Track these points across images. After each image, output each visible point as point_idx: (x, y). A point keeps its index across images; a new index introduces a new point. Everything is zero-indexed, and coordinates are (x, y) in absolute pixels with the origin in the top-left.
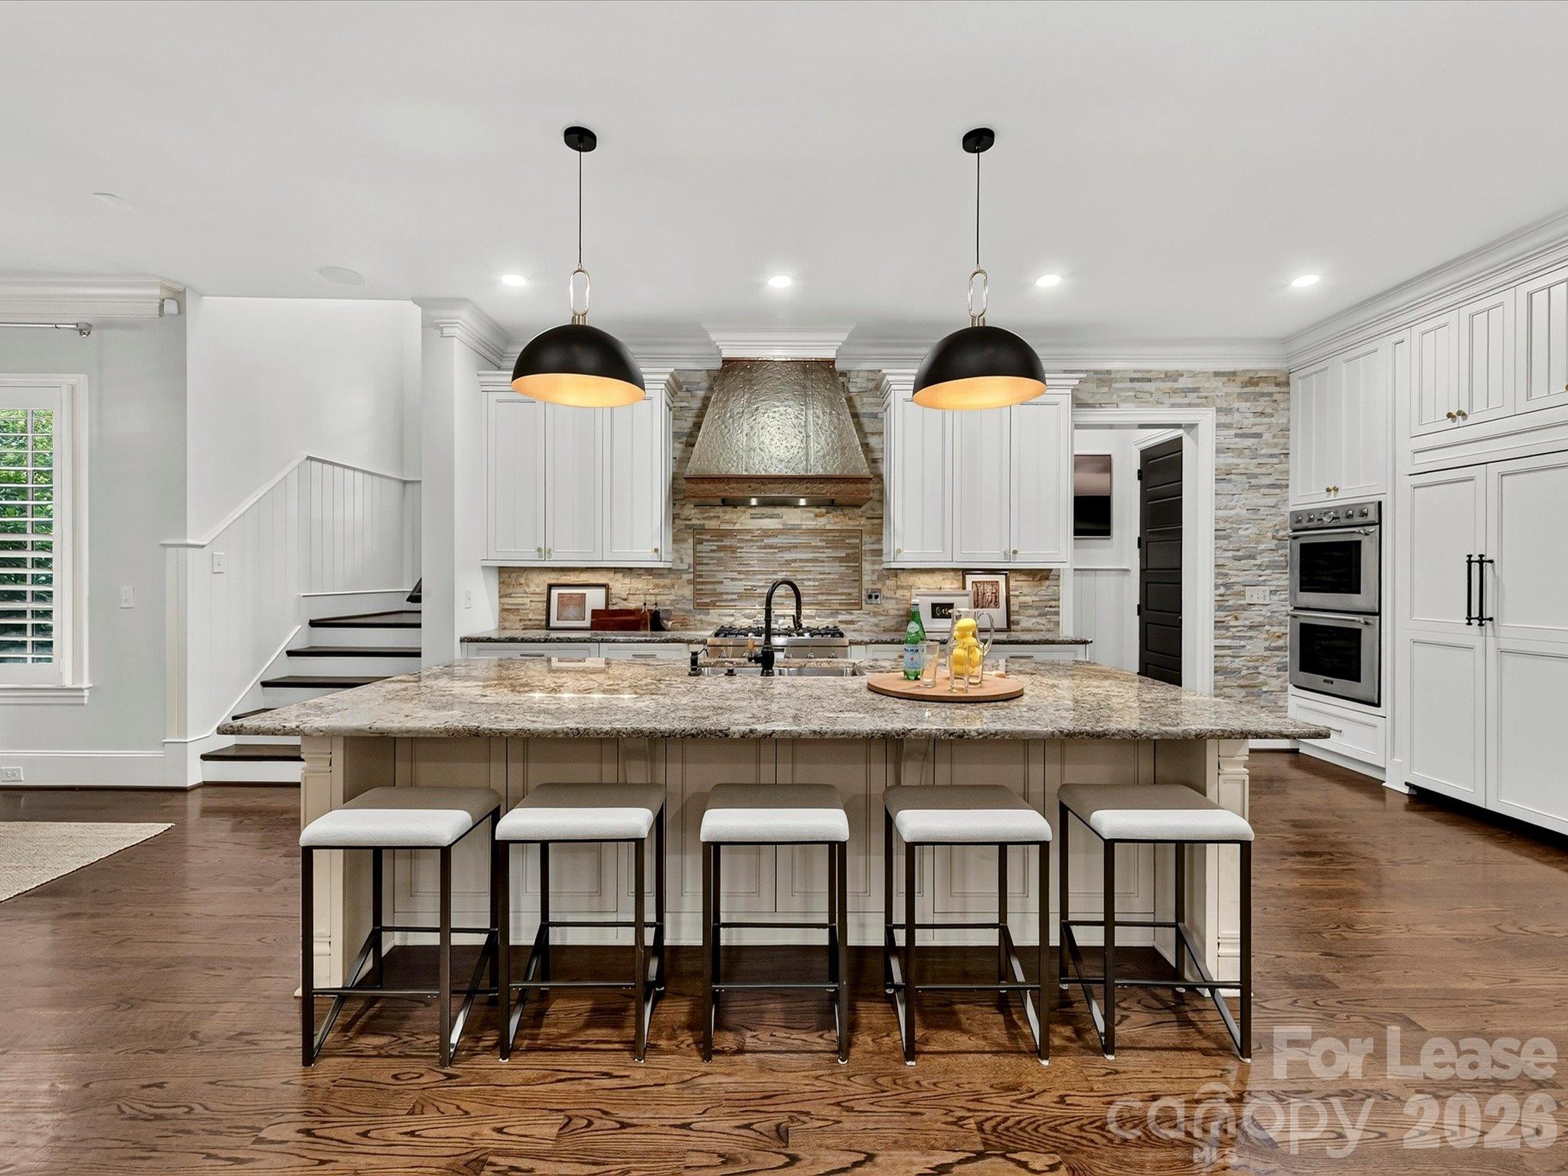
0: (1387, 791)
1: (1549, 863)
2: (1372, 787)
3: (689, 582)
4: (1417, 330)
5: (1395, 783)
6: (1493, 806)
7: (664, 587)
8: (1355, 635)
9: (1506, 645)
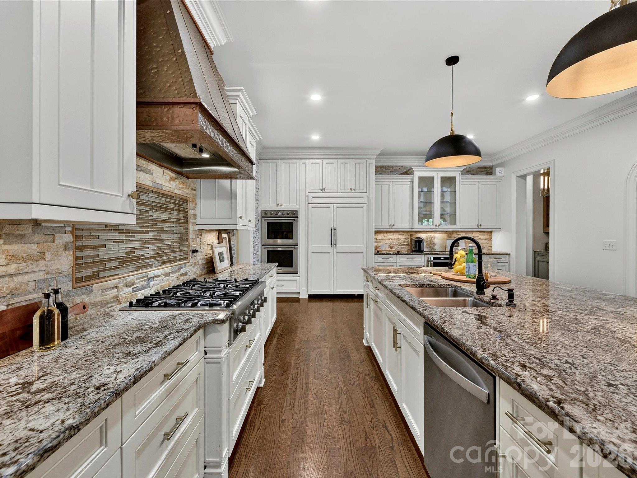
0: (300, 299)
1: (348, 302)
2: (296, 300)
3: (66, 247)
4: (310, 161)
5: (304, 295)
6: (336, 293)
7: (29, 258)
8: (291, 252)
9: (338, 251)
